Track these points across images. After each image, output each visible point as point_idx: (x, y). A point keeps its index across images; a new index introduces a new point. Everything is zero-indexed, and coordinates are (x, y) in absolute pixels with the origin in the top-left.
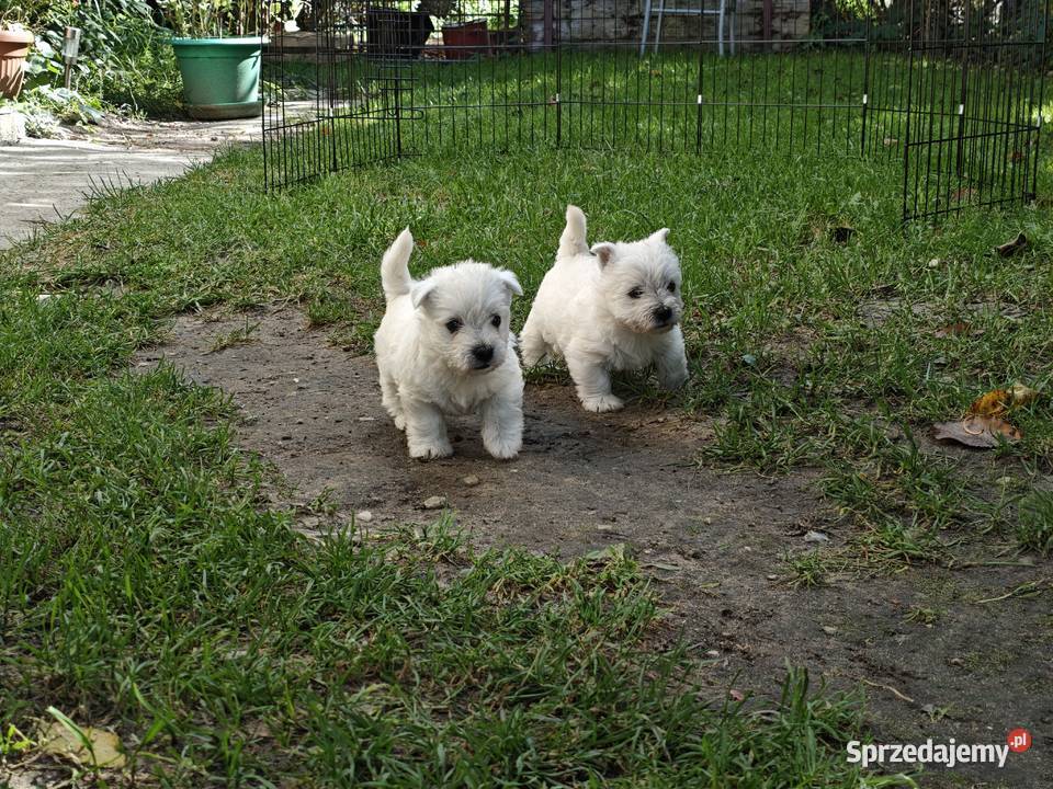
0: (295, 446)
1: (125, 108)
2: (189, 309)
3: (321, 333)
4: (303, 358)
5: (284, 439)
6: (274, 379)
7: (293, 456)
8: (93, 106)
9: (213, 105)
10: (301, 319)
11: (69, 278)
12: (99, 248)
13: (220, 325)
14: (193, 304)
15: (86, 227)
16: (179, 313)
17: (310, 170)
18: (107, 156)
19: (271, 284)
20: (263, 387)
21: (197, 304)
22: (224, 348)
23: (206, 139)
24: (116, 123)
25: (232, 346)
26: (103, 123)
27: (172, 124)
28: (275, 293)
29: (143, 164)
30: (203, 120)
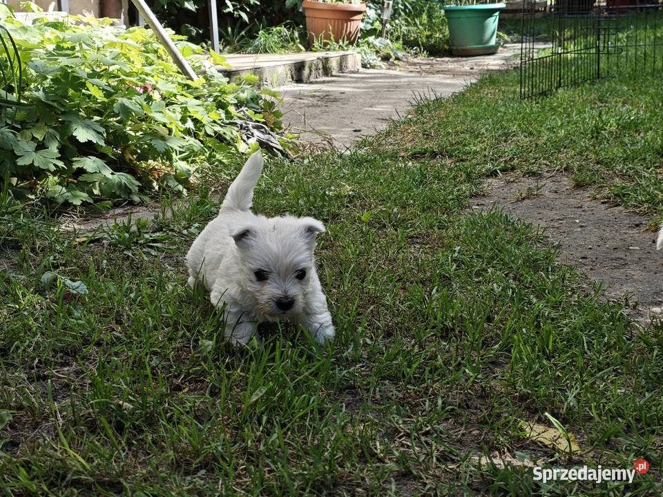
0: (591, 263)
1: (416, 50)
2: (493, 174)
3: (581, 192)
4: (576, 207)
5: (582, 258)
6: (561, 220)
7: (591, 269)
8: (398, 49)
9: (469, 47)
10: (567, 182)
11: (415, 154)
12: (427, 136)
13: (515, 185)
14: (496, 171)
15: (416, 123)
16: (488, 176)
17: (545, 87)
18: (411, 79)
19: (544, 159)
20: (556, 225)
21: (498, 171)
22: (523, 199)
23: (467, 68)
24: (411, 59)
25: (529, 198)
26: (404, 59)
27: (443, 59)
28: (547, 165)
29: (434, 84)
30: (462, 57)
